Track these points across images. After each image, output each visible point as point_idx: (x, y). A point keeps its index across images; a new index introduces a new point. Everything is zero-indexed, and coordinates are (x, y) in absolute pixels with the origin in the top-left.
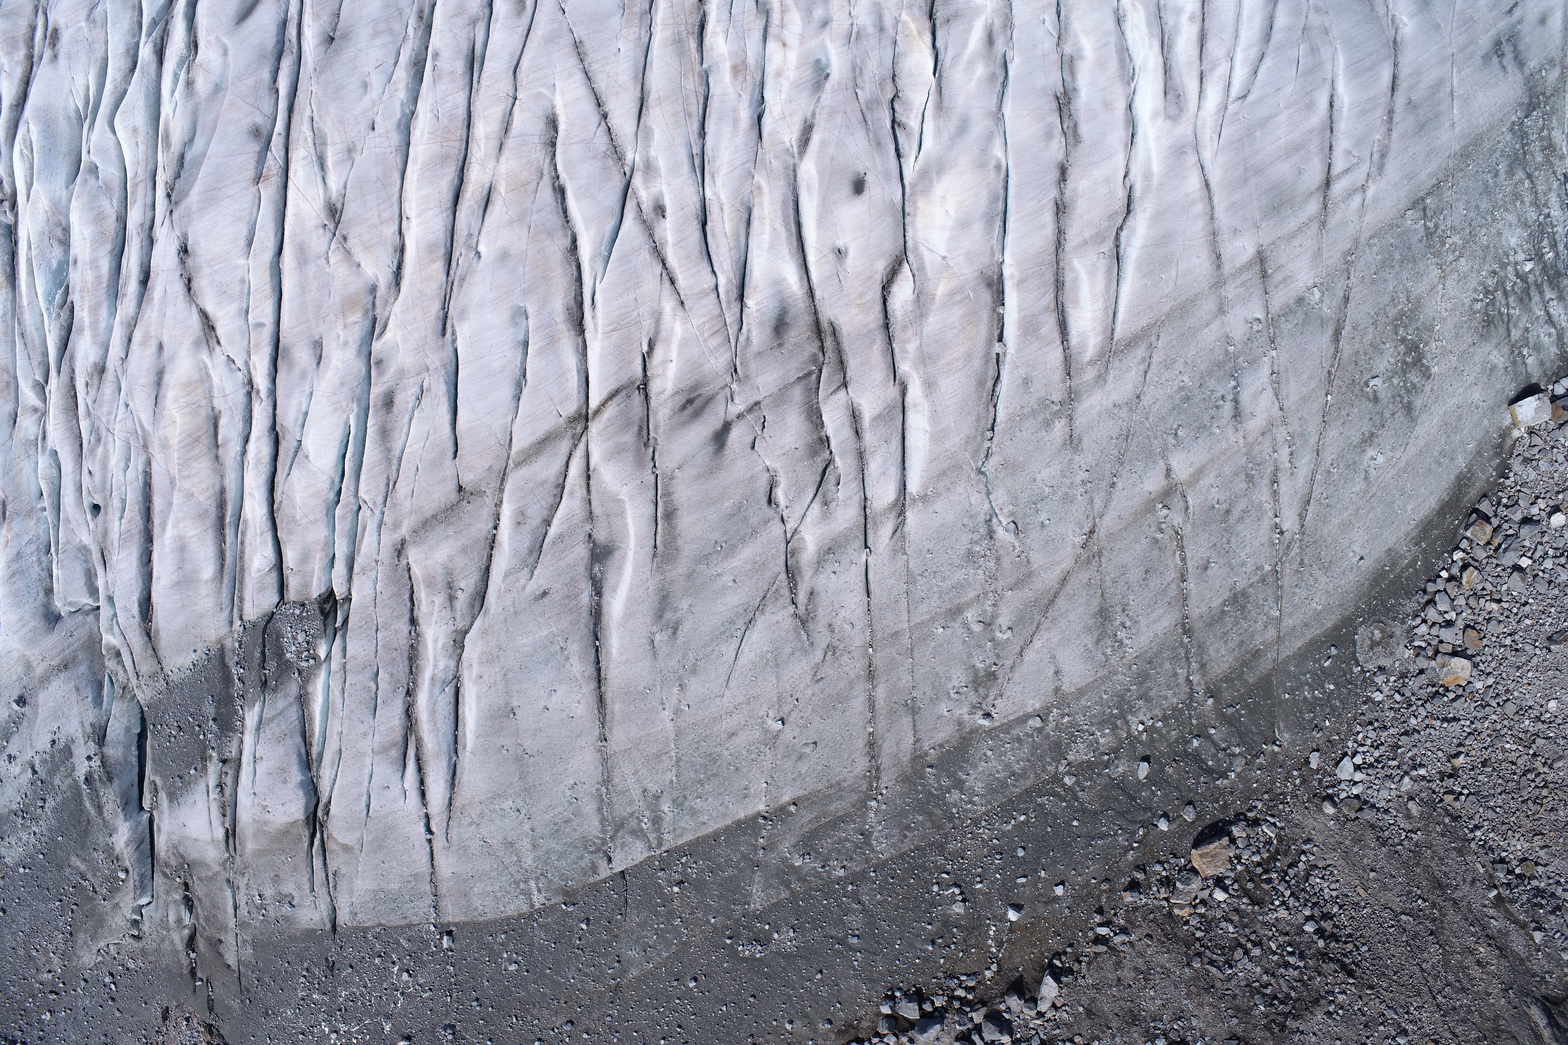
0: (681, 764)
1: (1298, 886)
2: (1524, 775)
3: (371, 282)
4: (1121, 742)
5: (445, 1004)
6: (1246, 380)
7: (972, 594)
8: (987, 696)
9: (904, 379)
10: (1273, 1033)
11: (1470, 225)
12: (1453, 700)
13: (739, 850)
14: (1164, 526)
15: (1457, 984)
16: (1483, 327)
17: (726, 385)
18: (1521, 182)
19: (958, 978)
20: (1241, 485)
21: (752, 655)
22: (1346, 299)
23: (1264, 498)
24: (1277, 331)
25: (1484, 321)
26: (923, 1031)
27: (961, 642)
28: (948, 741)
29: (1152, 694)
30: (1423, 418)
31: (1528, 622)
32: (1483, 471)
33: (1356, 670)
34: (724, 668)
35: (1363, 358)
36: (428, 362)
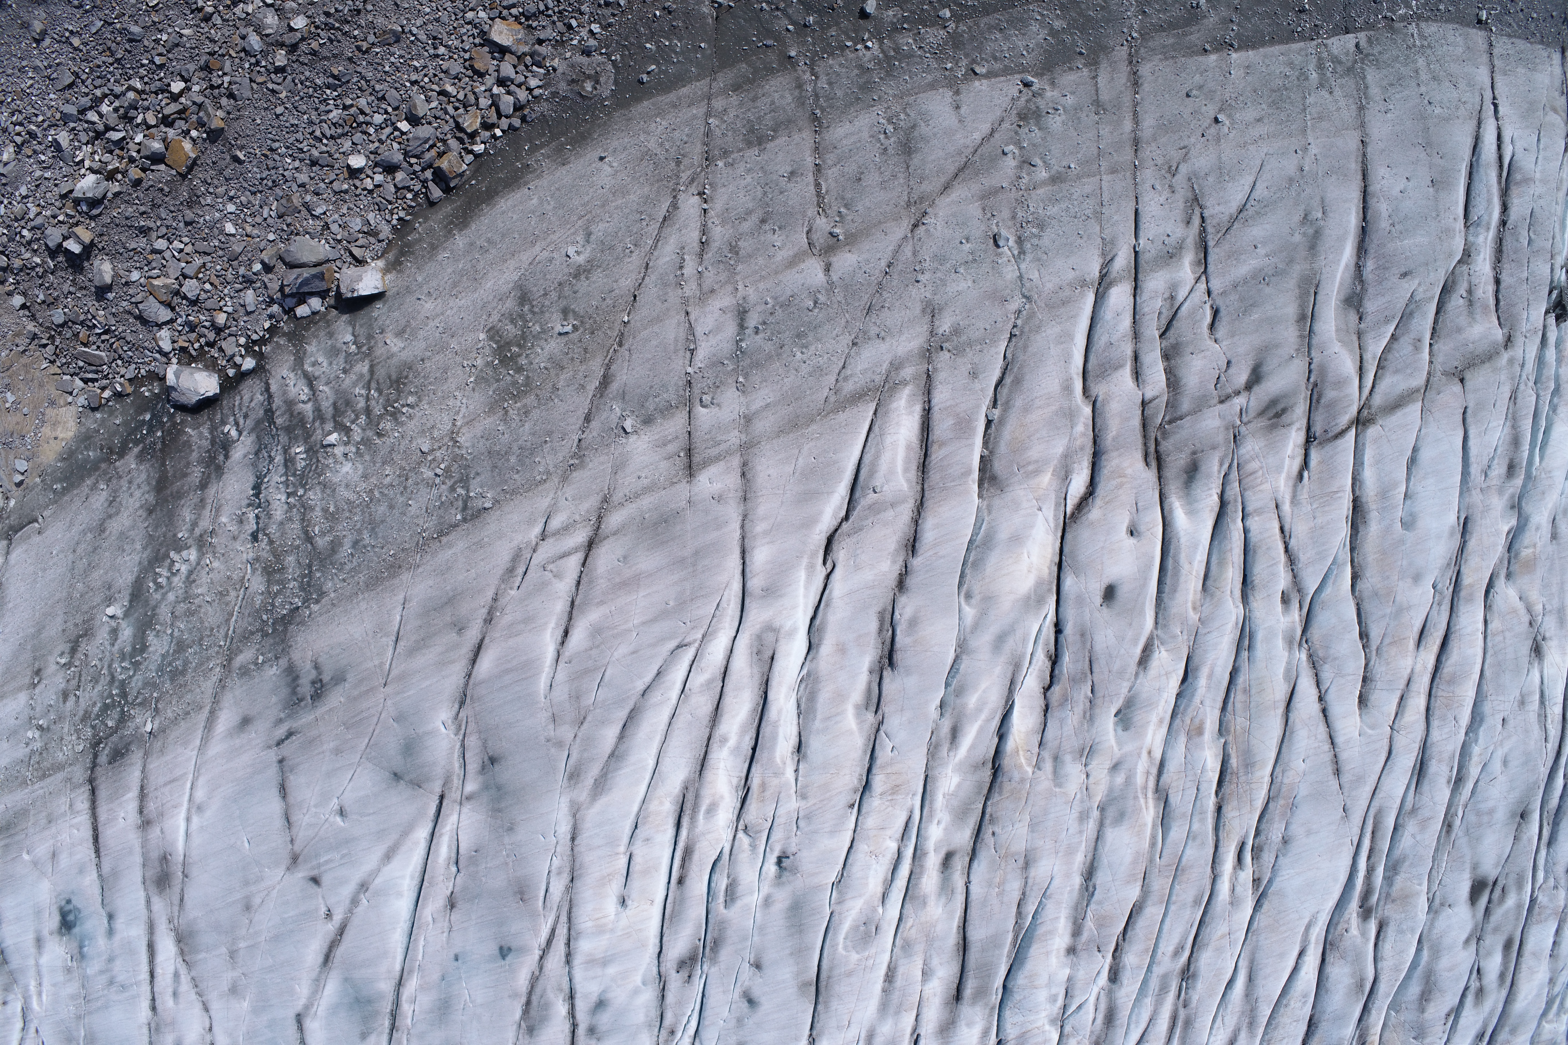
0: (1301, 107)
3: (1510, 582)
6: (727, 347)
7: (1040, 191)
8: (1027, 101)
9: (1086, 400)
11: (405, 488)
12: (513, 6)
13: (1253, 26)
14: (838, 219)
16: (406, 377)
17: (1245, 424)
18: (323, 534)
20: (745, 245)
21: (1242, 182)
22: (588, 419)
23: (719, 228)
24: (682, 392)
25: (404, 383)
27: (1053, 153)
28: (1065, 71)
29: (856, 71)
30: (505, 289)
31: (415, 63)
32: (432, 229)
33: (615, 57)
34: (1266, 175)
35: (576, 356)
36: (1481, 496)
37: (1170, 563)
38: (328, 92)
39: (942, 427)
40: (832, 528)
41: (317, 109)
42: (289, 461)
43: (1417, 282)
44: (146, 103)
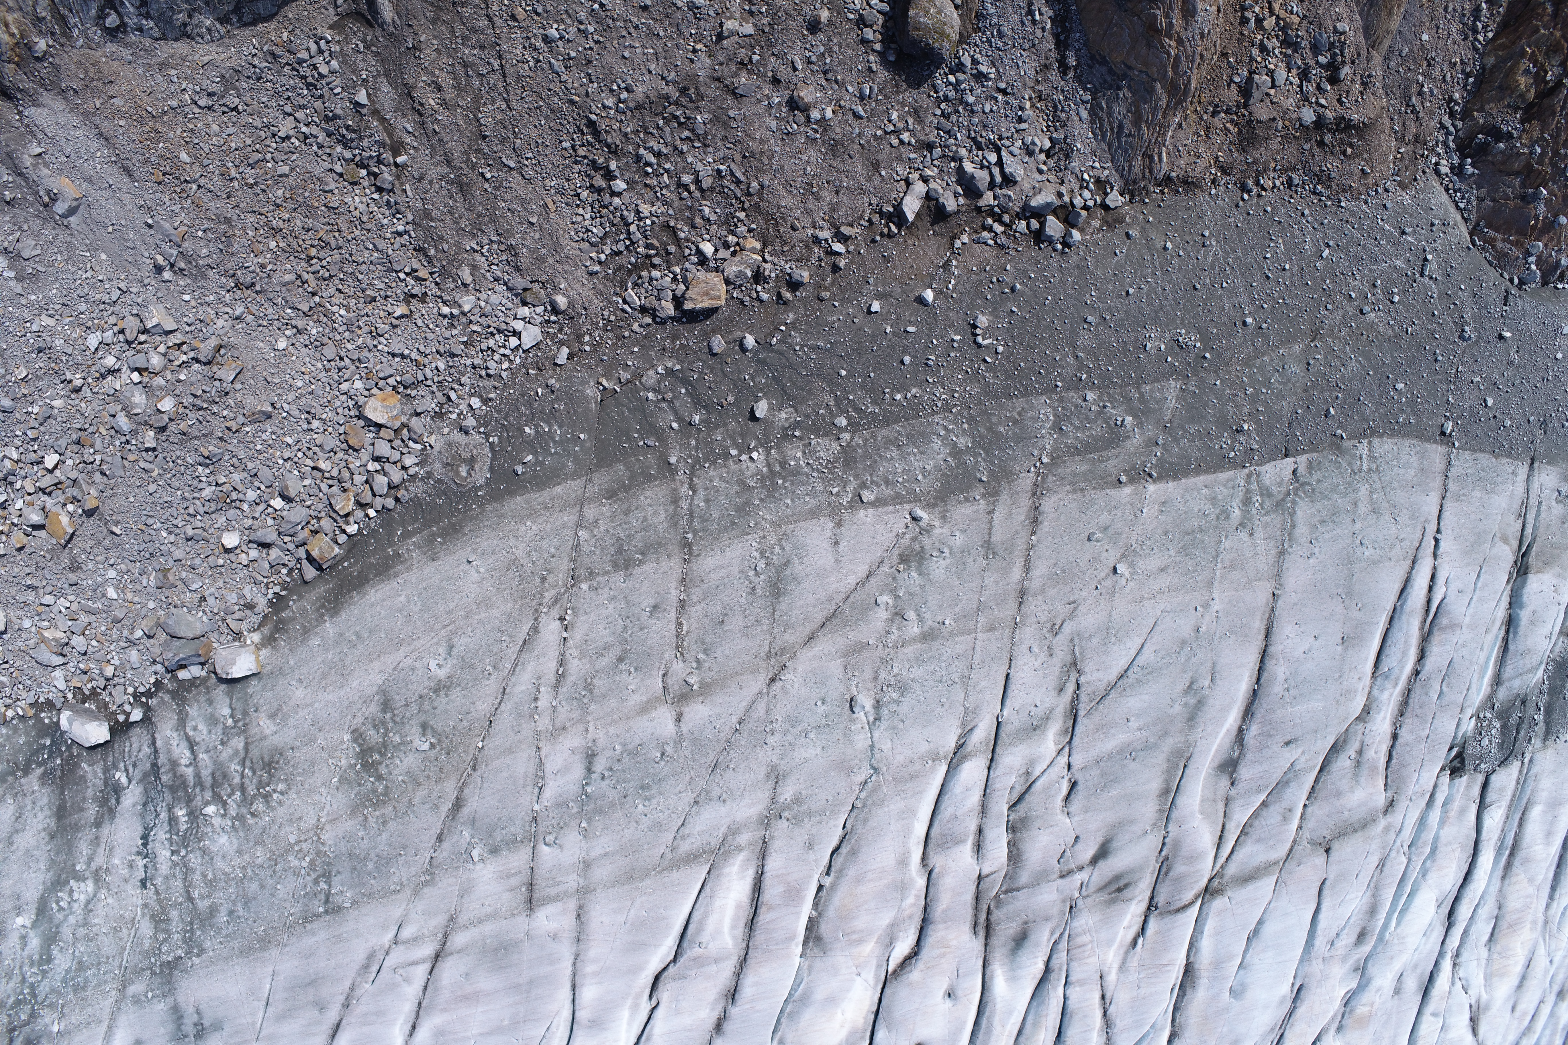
0: (1214, 553)
1: (618, 230)
2: (331, 277)
3: (1339, 1037)
4: (778, 446)
5: (1464, 364)
6: (573, 789)
7: (908, 650)
8: (912, 539)
9: (923, 870)
10: (697, 89)
11: (274, 872)
12: (391, 376)
13: (1180, 449)
14: (695, 666)
15: (470, 73)
16: (277, 762)
17: (1084, 897)
18: (202, 898)
19: (996, 243)
20: (600, 684)
21: (1129, 645)
22: (440, 839)
23: (576, 662)
24: (527, 828)
25: (275, 768)
26: (1048, 204)
27: (929, 605)
28: (960, 503)
29: (736, 488)
30: (370, 691)
31: (289, 440)
32: (305, 610)
33: (494, 439)
34: (1156, 638)
35: (432, 774)
36: (1321, 966)
37: (984, 1022)
38: (200, 468)
39: (772, 892)
40: (659, 969)
41: (190, 486)
42: (173, 820)
43: (1300, 750)
44: (23, 473)
